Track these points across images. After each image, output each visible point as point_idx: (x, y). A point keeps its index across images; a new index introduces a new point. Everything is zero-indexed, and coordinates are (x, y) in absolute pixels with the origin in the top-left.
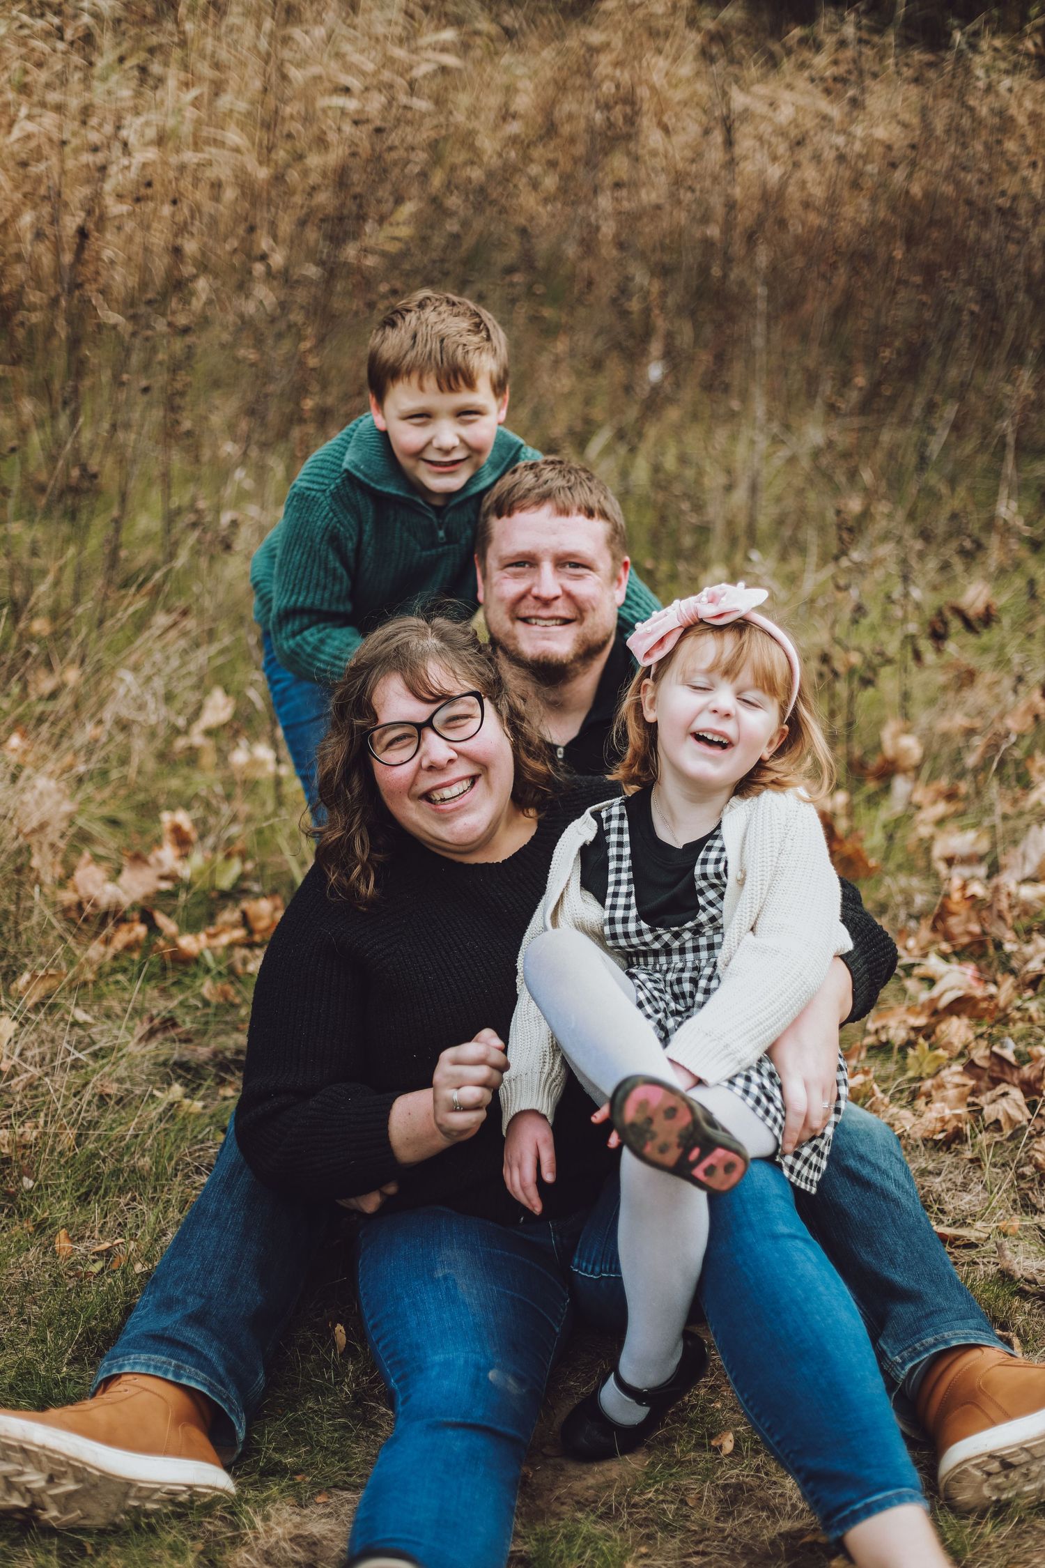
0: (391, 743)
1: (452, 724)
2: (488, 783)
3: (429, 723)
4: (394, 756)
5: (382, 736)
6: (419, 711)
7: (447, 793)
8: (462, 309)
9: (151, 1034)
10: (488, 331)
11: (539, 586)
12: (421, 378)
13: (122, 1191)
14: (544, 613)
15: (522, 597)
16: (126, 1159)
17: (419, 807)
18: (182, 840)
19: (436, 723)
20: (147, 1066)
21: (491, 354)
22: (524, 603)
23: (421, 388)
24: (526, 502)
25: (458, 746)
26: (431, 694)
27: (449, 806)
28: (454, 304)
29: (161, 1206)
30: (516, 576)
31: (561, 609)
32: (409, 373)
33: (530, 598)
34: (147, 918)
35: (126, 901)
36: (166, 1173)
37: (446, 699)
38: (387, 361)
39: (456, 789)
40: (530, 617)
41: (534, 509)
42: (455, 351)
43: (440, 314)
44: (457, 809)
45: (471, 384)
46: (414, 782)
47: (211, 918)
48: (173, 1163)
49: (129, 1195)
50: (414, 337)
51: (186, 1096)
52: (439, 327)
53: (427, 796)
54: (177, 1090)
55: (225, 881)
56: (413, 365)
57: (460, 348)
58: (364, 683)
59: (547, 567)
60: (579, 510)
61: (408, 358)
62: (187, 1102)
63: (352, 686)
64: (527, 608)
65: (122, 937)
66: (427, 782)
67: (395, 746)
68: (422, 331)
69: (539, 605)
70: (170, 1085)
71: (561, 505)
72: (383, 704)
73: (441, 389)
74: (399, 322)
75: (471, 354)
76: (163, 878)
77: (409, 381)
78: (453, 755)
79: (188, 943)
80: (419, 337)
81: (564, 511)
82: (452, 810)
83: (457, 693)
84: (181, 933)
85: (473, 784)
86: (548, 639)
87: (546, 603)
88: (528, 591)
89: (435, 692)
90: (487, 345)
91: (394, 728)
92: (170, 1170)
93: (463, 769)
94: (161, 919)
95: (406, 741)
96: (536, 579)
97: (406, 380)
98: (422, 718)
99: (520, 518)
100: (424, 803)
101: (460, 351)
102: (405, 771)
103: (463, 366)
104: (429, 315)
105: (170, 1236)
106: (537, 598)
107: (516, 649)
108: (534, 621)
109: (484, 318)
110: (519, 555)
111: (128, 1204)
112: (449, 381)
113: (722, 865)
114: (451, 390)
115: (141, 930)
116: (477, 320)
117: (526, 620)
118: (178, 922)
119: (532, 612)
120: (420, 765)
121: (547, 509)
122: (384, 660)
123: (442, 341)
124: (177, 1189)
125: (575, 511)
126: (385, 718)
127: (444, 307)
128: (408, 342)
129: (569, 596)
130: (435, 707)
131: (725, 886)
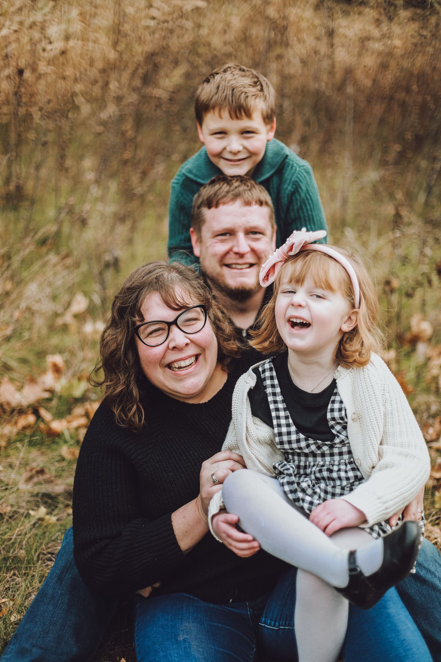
0: (151, 333)
1: (188, 323)
2: (205, 359)
3: (175, 322)
4: (152, 341)
5: (145, 329)
6: (169, 315)
7: (183, 364)
8: (247, 73)
9: (31, 478)
10: (262, 86)
11: (238, 246)
12: (220, 110)
13: (8, 570)
14: (241, 261)
15: (227, 253)
16: (11, 551)
17: (164, 372)
18: (57, 370)
19: (179, 322)
20: (27, 497)
21: (263, 99)
22: (228, 256)
23: (220, 117)
24: (225, 199)
25: (190, 336)
26: (177, 305)
27: (183, 372)
28: (244, 71)
29: (29, 577)
30: (222, 241)
31: (250, 259)
32: (213, 108)
33: (231, 253)
34: (36, 412)
35: (25, 403)
36: (33, 559)
37: (184, 308)
38: (203, 101)
39: (188, 362)
40: (232, 264)
41: (231, 203)
42: (240, 96)
43: (234, 75)
44: (188, 374)
45: (249, 115)
46: (163, 357)
47: (69, 411)
48: (37, 553)
49: (12, 572)
50: (218, 87)
51: (47, 514)
52: (232, 82)
53: (169, 366)
54: (43, 510)
55: (78, 392)
56: (216, 103)
57: (243, 94)
58: (137, 298)
59: (241, 235)
60: (256, 202)
61: (214, 99)
62: (48, 517)
63: (130, 298)
64: (231, 259)
65: (23, 421)
66: (172, 357)
67: (154, 335)
68: (222, 84)
69: (237, 256)
70: (38, 507)
71: (246, 200)
72: (147, 310)
73: (231, 117)
74: (211, 80)
75: (249, 98)
76: (46, 391)
77: (214, 112)
78: (188, 341)
79: (57, 425)
80: (220, 88)
81: (248, 203)
82: (185, 375)
83: (191, 306)
84: (53, 420)
85: (197, 359)
86: (243, 277)
87: (241, 255)
88: (231, 250)
89: (179, 304)
90: (261, 94)
91: (154, 324)
92: (35, 558)
93: (192, 350)
94: (43, 412)
95: (160, 332)
96: (235, 243)
97: (212, 112)
98: (171, 319)
99: (222, 208)
100: (168, 370)
101: (243, 96)
102: (159, 350)
103: (244, 104)
104: (228, 76)
105: (33, 597)
106: (236, 253)
107: (224, 283)
108: (234, 266)
109: (260, 79)
110: (224, 230)
111: (11, 577)
112: (236, 113)
113: (343, 412)
114: (237, 118)
115: (31, 419)
116: (256, 80)
117: (229, 266)
118: (53, 414)
119: (234, 261)
120: (168, 347)
121: (238, 203)
122: (149, 284)
123: (233, 90)
124: (38, 569)
125: (254, 203)
126: (148, 318)
127: (237, 72)
128: (214, 90)
129: (253, 251)
130: (179, 313)
131: (346, 423)
